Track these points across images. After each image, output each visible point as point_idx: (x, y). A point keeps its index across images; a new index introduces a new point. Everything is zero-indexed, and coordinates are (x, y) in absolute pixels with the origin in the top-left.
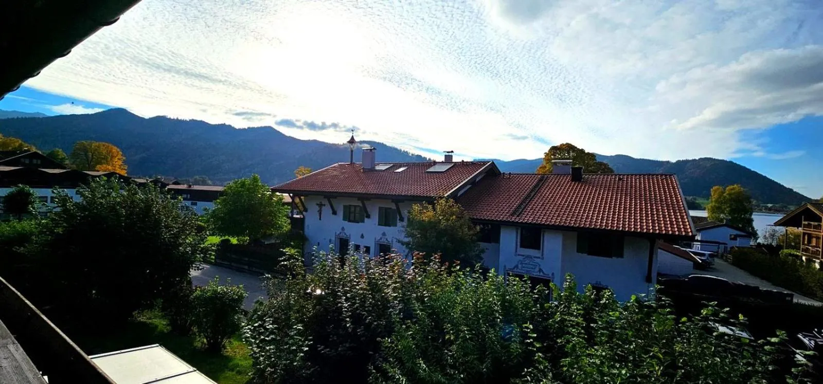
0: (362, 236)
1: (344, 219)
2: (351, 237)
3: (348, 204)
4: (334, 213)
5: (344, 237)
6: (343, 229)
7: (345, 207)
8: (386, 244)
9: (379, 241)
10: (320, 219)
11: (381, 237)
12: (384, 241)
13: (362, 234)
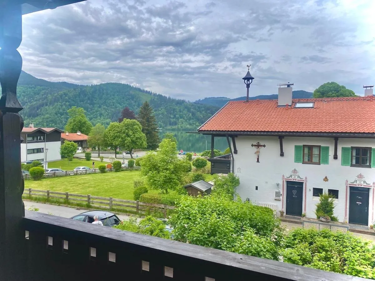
1: (297, 161)
2: (308, 180)
3: (301, 144)
4: (282, 154)
5: (297, 180)
6: (295, 171)
7: (297, 147)
8: (363, 187)
9: (352, 184)
10: (258, 161)
11: (356, 179)
12: (360, 184)
13: (326, 176)
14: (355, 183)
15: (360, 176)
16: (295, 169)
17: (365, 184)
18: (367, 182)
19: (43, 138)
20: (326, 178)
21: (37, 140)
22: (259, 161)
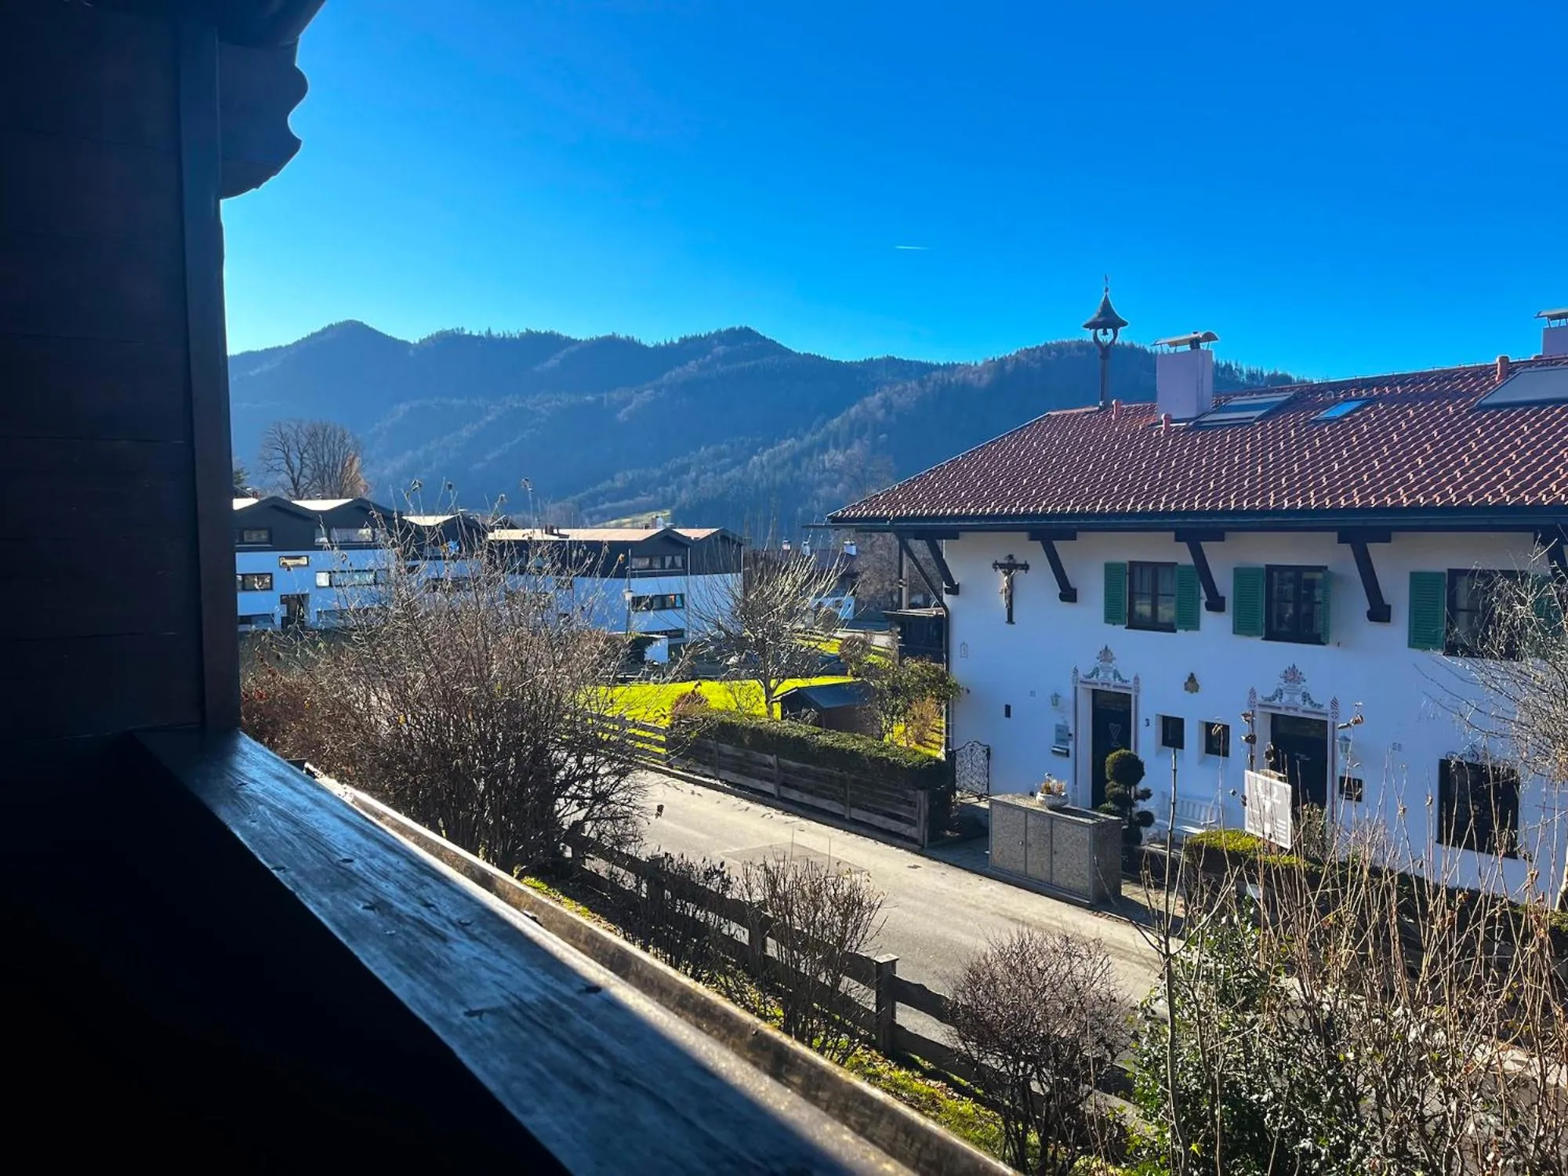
0: (1192, 684)
1: (1111, 617)
2: (1143, 685)
3: (1124, 557)
4: (1069, 594)
5: (1112, 685)
6: (1106, 654)
7: (1111, 570)
8: (1301, 715)
9: (1267, 703)
10: (1010, 620)
11: (1281, 687)
12: (1293, 705)
13: (1192, 674)
14: (1277, 702)
15: (1292, 675)
16: (1106, 648)
17: (1308, 706)
18: (1313, 699)
19: (683, 561)
20: (1192, 678)
21: (663, 567)
22: (1014, 620)
